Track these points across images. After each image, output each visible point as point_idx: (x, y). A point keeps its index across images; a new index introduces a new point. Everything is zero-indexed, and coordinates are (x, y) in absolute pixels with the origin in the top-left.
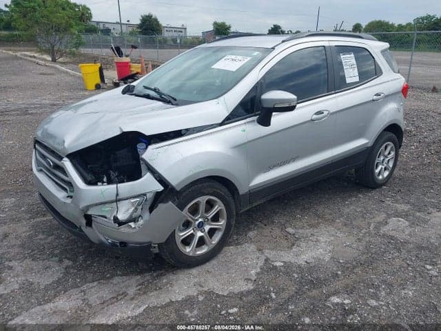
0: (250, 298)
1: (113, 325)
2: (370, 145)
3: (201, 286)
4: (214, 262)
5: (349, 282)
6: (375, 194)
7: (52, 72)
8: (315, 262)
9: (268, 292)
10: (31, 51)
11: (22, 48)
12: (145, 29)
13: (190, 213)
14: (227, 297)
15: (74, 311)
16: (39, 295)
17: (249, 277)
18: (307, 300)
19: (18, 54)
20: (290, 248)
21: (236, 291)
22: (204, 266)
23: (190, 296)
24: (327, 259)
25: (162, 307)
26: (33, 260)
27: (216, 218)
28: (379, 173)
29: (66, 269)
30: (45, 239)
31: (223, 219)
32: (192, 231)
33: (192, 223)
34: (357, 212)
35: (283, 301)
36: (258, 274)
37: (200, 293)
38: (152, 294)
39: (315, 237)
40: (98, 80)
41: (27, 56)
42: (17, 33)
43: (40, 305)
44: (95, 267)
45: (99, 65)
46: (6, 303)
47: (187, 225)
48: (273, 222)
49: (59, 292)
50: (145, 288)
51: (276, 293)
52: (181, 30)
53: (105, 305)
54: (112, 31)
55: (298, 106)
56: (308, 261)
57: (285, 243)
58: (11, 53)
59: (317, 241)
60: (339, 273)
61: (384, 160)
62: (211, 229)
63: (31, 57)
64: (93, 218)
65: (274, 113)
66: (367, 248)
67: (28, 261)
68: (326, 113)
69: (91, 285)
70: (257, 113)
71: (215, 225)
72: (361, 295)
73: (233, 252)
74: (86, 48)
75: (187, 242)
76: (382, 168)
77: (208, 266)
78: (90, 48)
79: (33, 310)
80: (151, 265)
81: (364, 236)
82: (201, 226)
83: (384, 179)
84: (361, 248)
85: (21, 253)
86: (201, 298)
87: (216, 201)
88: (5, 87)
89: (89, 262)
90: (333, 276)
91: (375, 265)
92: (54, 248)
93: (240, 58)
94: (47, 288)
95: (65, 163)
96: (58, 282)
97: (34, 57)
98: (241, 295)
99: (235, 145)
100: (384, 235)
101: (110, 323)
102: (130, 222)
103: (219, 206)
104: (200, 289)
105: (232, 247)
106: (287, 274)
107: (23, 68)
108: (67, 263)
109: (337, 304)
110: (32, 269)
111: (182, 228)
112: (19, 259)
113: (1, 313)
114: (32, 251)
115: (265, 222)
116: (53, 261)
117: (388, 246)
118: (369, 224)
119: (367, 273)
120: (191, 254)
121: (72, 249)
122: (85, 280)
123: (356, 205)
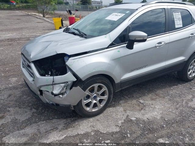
0: (117, 136)
1: (49, 143)
2: (186, 60)
3: (94, 127)
4: (101, 115)
5: (169, 131)
6: (187, 85)
7: (42, 22)
8: (152, 119)
9: (126, 133)
10: (35, 12)
11: (31, 11)
12: (84, 2)
13: (90, 91)
14: (105, 134)
15: (33, 134)
16: (19, 125)
17: (118, 125)
18: (146, 139)
19: (29, 13)
20: (140, 110)
21: (110, 132)
22: (96, 117)
23: (87, 132)
24: (158, 118)
25: (74, 137)
26: (19, 108)
27: (103, 94)
28: (190, 74)
29: (33, 113)
30: (26, 98)
31: (107, 95)
32: (91, 100)
33: (90, 96)
34: (176, 93)
35: (134, 138)
36: (122, 123)
37: (93, 131)
38: (69, 129)
39: (154, 105)
40: (61, 25)
41: (33, 14)
42: (29, 4)
43: (18, 130)
44: (46, 113)
45: (61, 18)
46: (4, 128)
47: (88, 97)
48: (133, 97)
49: (28, 125)
50: (67, 126)
51: (130, 134)
52: (100, 3)
53: (47, 133)
54: (69, 3)
55: (148, 39)
56: (148, 118)
57: (138, 108)
58: (27, 13)
59: (155, 108)
60: (164, 126)
61: (193, 67)
62: (100, 99)
63: (34, 15)
64: (43, 92)
65: (135, 43)
66: (181, 113)
67: (17, 108)
68: (163, 43)
69: (42, 122)
70: (126, 42)
71: (102, 98)
72: (175, 139)
73: (111, 111)
74: (57, 11)
75: (88, 105)
76: (192, 72)
77: (98, 117)
78: (60, 11)
79: (15, 133)
80: (71, 114)
81: (179, 107)
82: (95, 98)
83: (192, 77)
84: (177, 113)
85: (15, 104)
86: (93, 134)
87: (103, 86)
88: (22, 28)
89: (43, 111)
90: (161, 128)
91: (184, 123)
92: (29, 103)
93: (119, 14)
94: (23, 122)
95: (31, 65)
96: (28, 120)
97: (36, 15)
98: (113, 134)
99: (114, 59)
100: (190, 107)
101: (48, 142)
102: (60, 95)
103: (105, 89)
104: (93, 129)
105: (111, 108)
106: (137, 124)
107: (31, 20)
108: (34, 110)
109: (162, 143)
110: (18, 112)
111: (85, 98)
112: (14, 107)
113: (1, 133)
114: (20, 104)
115: (129, 96)
116: (28, 109)
117: (192, 113)
118: (183, 100)
119: (179, 127)
120: (90, 111)
121: (37, 104)
122: (40, 120)
123: (176, 90)
